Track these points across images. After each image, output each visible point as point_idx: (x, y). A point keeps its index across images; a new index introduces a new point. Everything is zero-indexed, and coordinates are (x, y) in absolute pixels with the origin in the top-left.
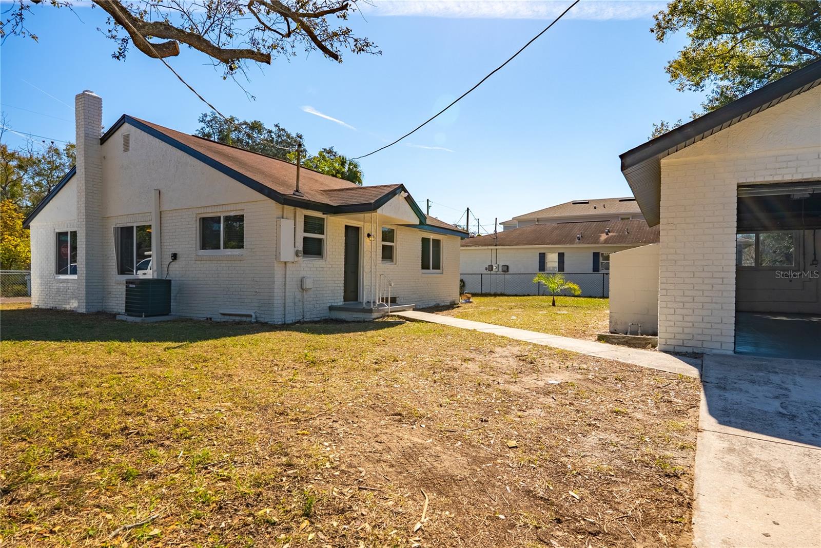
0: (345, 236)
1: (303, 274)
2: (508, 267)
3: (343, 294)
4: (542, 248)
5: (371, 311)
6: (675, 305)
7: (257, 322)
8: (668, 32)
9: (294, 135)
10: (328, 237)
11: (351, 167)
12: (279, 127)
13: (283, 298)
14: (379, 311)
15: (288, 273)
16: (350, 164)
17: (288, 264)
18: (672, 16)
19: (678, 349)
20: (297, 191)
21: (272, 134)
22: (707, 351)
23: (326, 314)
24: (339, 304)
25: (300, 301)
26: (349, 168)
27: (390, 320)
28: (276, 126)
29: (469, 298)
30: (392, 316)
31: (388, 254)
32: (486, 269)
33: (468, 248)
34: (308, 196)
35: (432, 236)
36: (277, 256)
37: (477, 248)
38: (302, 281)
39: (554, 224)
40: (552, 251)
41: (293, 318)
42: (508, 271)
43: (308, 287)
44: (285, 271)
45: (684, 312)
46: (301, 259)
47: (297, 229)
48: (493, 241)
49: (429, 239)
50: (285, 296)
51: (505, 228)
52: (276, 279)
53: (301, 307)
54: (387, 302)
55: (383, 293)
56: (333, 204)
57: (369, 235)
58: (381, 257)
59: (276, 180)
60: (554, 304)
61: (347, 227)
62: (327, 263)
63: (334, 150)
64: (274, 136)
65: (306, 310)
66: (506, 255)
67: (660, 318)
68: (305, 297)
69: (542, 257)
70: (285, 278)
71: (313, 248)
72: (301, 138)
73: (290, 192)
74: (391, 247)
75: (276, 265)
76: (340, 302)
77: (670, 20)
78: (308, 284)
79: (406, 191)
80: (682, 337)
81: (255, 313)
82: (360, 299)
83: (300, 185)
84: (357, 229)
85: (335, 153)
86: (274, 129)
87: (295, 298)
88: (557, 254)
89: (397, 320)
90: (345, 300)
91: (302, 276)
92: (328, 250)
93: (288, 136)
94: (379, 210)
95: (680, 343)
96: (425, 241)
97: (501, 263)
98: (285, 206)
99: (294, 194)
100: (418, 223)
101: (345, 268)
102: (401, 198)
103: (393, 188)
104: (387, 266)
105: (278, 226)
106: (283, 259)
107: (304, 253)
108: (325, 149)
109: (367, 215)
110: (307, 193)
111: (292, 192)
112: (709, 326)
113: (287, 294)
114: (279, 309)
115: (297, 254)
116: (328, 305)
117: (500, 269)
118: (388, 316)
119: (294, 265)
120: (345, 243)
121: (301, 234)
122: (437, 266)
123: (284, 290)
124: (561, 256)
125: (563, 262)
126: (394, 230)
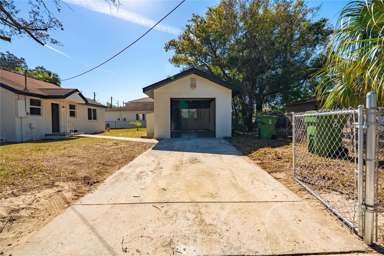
0: (52, 107)
1: (30, 122)
2: (125, 119)
3: (52, 130)
4: (137, 112)
5: (65, 135)
6: (158, 127)
7: (7, 142)
8: (169, 50)
9: (20, 58)
10: (43, 107)
11: (54, 76)
12: (9, 53)
13: (21, 131)
14: (69, 135)
15: (23, 121)
16: (54, 75)
17: (22, 118)
18: (170, 45)
19: (159, 138)
20: (26, 89)
21: (5, 56)
22: (165, 138)
23: (44, 137)
24: (50, 133)
25: (30, 132)
26: (53, 76)
27: (73, 138)
28: (7, 52)
29: (109, 130)
30: (74, 136)
31: (72, 114)
32: (117, 120)
33: (110, 112)
34: (32, 91)
35: (92, 108)
36: (17, 114)
37: (114, 112)
38: (30, 125)
39: (142, 104)
40: (141, 113)
41: (27, 140)
42: (125, 120)
43: (33, 127)
44: (21, 121)
45: (160, 129)
46: (29, 116)
47: (27, 104)
48: (120, 109)
49: (91, 109)
50: (22, 131)
51: (126, 105)
52: (16, 124)
53: (31, 135)
54: (72, 132)
55: (70, 129)
56: (45, 95)
57: (63, 107)
58: (69, 115)
59: (13, 83)
60: (138, 130)
61: (52, 104)
62: (43, 117)
63: (44, 68)
64: (6, 57)
65: (33, 136)
66: (124, 115)
67: (155, 131)
68: (33, 131)
69: (137, 115)
70: (22, 124)
71: (35, 112)
72: (24, 60)
73: (22, 89)
74: (74, 112)
75: (16, 118)
76: (51, 132)
77: (169, 47)
78: (34, 126)
79: (78, 91)
80: (160, 135)
81: (5, 138)
82: (60, 131)
83: (27, 86)
84: (57, 105)
85: (45, 69)
86: (6, 54)
87: (27, 131)
88: (142, 114)
89: (77, 137)
90: (53, 131)
91: (31, 123)
92: (43, 112)
93: (16, 58)
94: (67, 98)
95: (159, 137)
96: (89, 110)
97: (123, 117)
98: (20, 95)
99: (24, 90)
100: (85, 103)
101: (52, 119)
102: (76, 94)
103: (73, 90)
104: (73, 118)
105: (16, 103)
106: (20, 116)
107: (31, 114)
108: (39, 67)
109: (61, 100)
110: (31, 89)
111: (23, 89)
112: (165, 132)
113: (23, 130)
114: (19, 136)
115: (27, 114)
116: (45, 134)
117: (123, 120)
118: (73, 136)
119: (26, 118)
120: (52, 110)
121: (29, 106)
122: (95, 118)
123: (21, 129)
124: (143, 115)
125: (144, 117)
126: (75, 105)
